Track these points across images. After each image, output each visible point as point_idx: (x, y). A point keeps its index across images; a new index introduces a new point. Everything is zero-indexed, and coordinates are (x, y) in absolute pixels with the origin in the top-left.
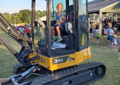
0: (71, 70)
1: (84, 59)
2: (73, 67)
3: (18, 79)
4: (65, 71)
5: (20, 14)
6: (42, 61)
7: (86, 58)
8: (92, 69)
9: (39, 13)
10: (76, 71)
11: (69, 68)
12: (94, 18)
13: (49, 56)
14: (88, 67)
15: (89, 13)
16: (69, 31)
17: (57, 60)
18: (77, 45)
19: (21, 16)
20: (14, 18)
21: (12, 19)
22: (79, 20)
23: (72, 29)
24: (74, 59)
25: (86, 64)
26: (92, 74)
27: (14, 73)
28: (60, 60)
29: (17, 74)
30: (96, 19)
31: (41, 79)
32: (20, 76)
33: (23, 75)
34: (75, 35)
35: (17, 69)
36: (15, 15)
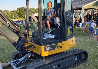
0: (59, 56)
1: (69, 47)
2: (61, 53)
3: (16, 64)
4: (54, 57)
6: (35, 49)
7: (72, 46)
8: (76, 55)
9: (33, 10)
10: (63, 57)
11: (58, 54)
12: (78, 13)
13: (41, 45)
14: (71, 54)
16: (57, 24)
18: (64, 36)
19: (18, 13)
20: (12, 14)
21: (11, 15)
22: (65, 15)
23: (59, 22)
24: (61, 47)
25: (72, 51)
26: (76, 59)
27: (13, 59)
28: (50, 48)
29: (15, 59)
30: (79, 15)
31: (35, 63)
32: (18, 61)
33: (20, 60)
34: (62, 27)
35: (15, 56)
36: (13, 12)
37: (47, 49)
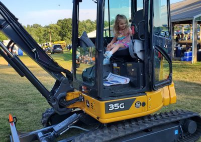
0: (138, 125)
1: (162, 105)
2: (142, 118)
3: (47, 135)
4: (127, 125)
5: (58, 27)
6: (88, 106)
7: (167, 103)
8: (177, 122)
9: (88, 25)
10: (148, 126)
11: (136, 119)
12: (184, 31)
13: (99, 98)
15: (174, 23)
16: (135, 55)
17: (113, 105)
18: (150, 80)
19: (59, 30)
21: (44, 35)
22: (154, 35)
23: (141, 51)
24: (144, 104)
25: (167, 114)
26: (176, 132)
27: (43, 124)
28: (119, 105)
30: (186, 34)
32: (52, 130)
33: (57, 128)
34: (146, 61)
35: (47, 118)
36: (49, 27)
37: (112, 107)
